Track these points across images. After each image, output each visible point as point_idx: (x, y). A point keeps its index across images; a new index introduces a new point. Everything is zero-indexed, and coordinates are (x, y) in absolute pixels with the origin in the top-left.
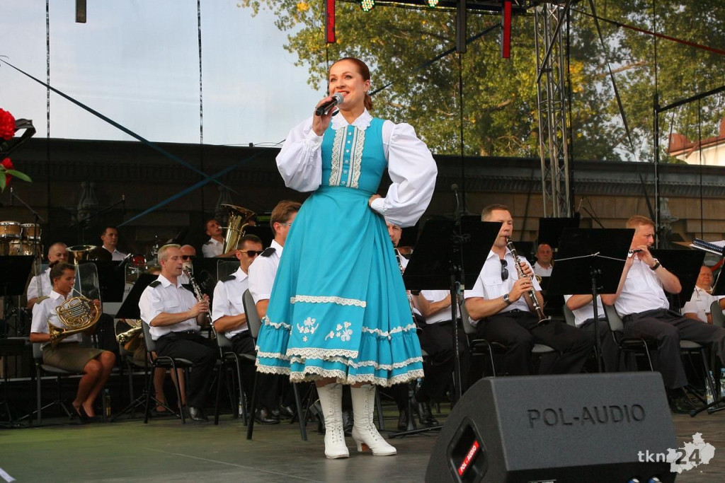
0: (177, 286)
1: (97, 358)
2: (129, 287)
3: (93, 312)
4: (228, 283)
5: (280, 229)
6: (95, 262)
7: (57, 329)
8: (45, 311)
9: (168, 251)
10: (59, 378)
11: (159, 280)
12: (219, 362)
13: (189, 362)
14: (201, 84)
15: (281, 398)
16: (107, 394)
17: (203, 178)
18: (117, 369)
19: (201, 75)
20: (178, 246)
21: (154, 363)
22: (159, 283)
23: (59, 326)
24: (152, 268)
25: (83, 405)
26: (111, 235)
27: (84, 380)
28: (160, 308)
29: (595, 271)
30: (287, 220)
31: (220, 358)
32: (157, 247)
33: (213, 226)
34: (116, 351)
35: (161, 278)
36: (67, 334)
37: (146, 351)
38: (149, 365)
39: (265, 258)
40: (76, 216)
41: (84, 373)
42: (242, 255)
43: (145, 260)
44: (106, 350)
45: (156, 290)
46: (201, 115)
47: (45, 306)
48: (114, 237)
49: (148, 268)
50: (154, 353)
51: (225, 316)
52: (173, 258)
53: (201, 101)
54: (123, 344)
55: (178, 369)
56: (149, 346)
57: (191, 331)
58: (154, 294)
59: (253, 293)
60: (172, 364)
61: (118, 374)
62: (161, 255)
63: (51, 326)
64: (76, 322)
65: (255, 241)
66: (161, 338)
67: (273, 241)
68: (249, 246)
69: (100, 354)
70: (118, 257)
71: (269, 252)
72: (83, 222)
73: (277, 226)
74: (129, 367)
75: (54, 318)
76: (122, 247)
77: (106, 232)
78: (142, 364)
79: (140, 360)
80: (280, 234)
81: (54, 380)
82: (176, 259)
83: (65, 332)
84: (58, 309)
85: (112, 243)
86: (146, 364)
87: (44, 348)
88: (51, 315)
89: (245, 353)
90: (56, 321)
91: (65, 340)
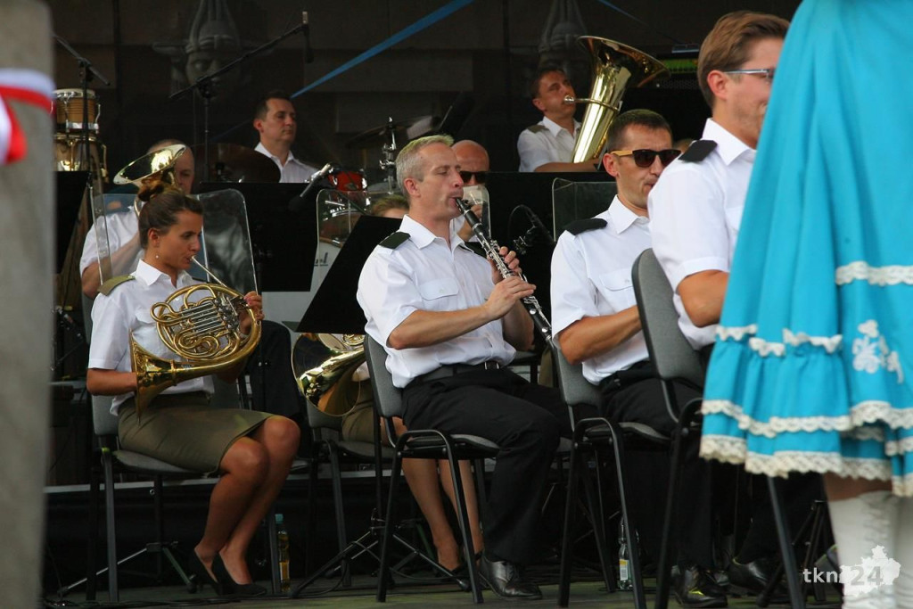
0: (449, 242)
1: (255, 433)
2: (327, 253)
3: (245, 323)
4: (588, 236)
5: (728, 89)
6: (239, 186)
7: (157, 362)
8: (123, 315)
9: (423, 152)
10: (158, 487)
11: (403, 229)
12: (566, 444)
13: (490, 444)
15: (731, 540)
16: (278, 528)
18: (302, 464)
20: (448, 139)
21: (400, 448)
22: (406, 236)
23: (158, 353)
24: (381, 202)
25: (221, 553)
26: (281, 115)
27: (222, 489)
28: (413, 301)
30: (744, 60)
31: (568, 434)
32: (393, 147)
33: (556, 87)
34: (299, 416)
35: (408, 225)
36: (178, 374)
37: (378, 415)
38: (386, 453)
40: (182, 70)
41: (220, 472)
42: (620, 166)
43: (364, 183)
44: (275, 413)
45: (398, 255)
47: (123, 300)
48: (288, 120)
49: (372, 202)
50: (397, 421)
51: (584, 318)
52: (437, 172)
54: (315, 399)
55: (461, 463)
56: (386, 403)
57: (492, 361)
58: (392, 267)
59: (667, 260)
60: (447, 448)
61: (306, 477)
62: (404, 166)
63: (141, 354)
64: (202, 346)
65: (653, 124)
66: (418, 382)
67: (709, 122)
68: (637, 138)
69: (261, 424)
70: (294, 173)
71: (701, 152)
72: (204, 85)
73: (716, 79)
74: (333, 457)
75: (145, 331)
76: (304, 149)
77: (267, 110)
78: (369, 451)
79: (361, 440)
80: (725, 100)
81: (148, 489)
82: (444, 174)
83: (173, 369)
84: (157, 311)
85: (286, 137)
86: (379, 451)
87: (120, 409)
88: (138, 325)
89: (634, 420)
90: (151, 340)
91: (172, 389)
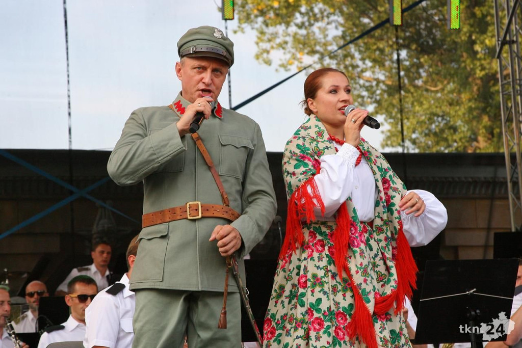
14: (68, 76)
17: (71, 193)
19: (68, 65)
29: (473, 313)
39: (110, 296)
46: (70, 114)
53: (69, 96)
65: (88, 282)
68: (80, 289)
82: (2, 304)
